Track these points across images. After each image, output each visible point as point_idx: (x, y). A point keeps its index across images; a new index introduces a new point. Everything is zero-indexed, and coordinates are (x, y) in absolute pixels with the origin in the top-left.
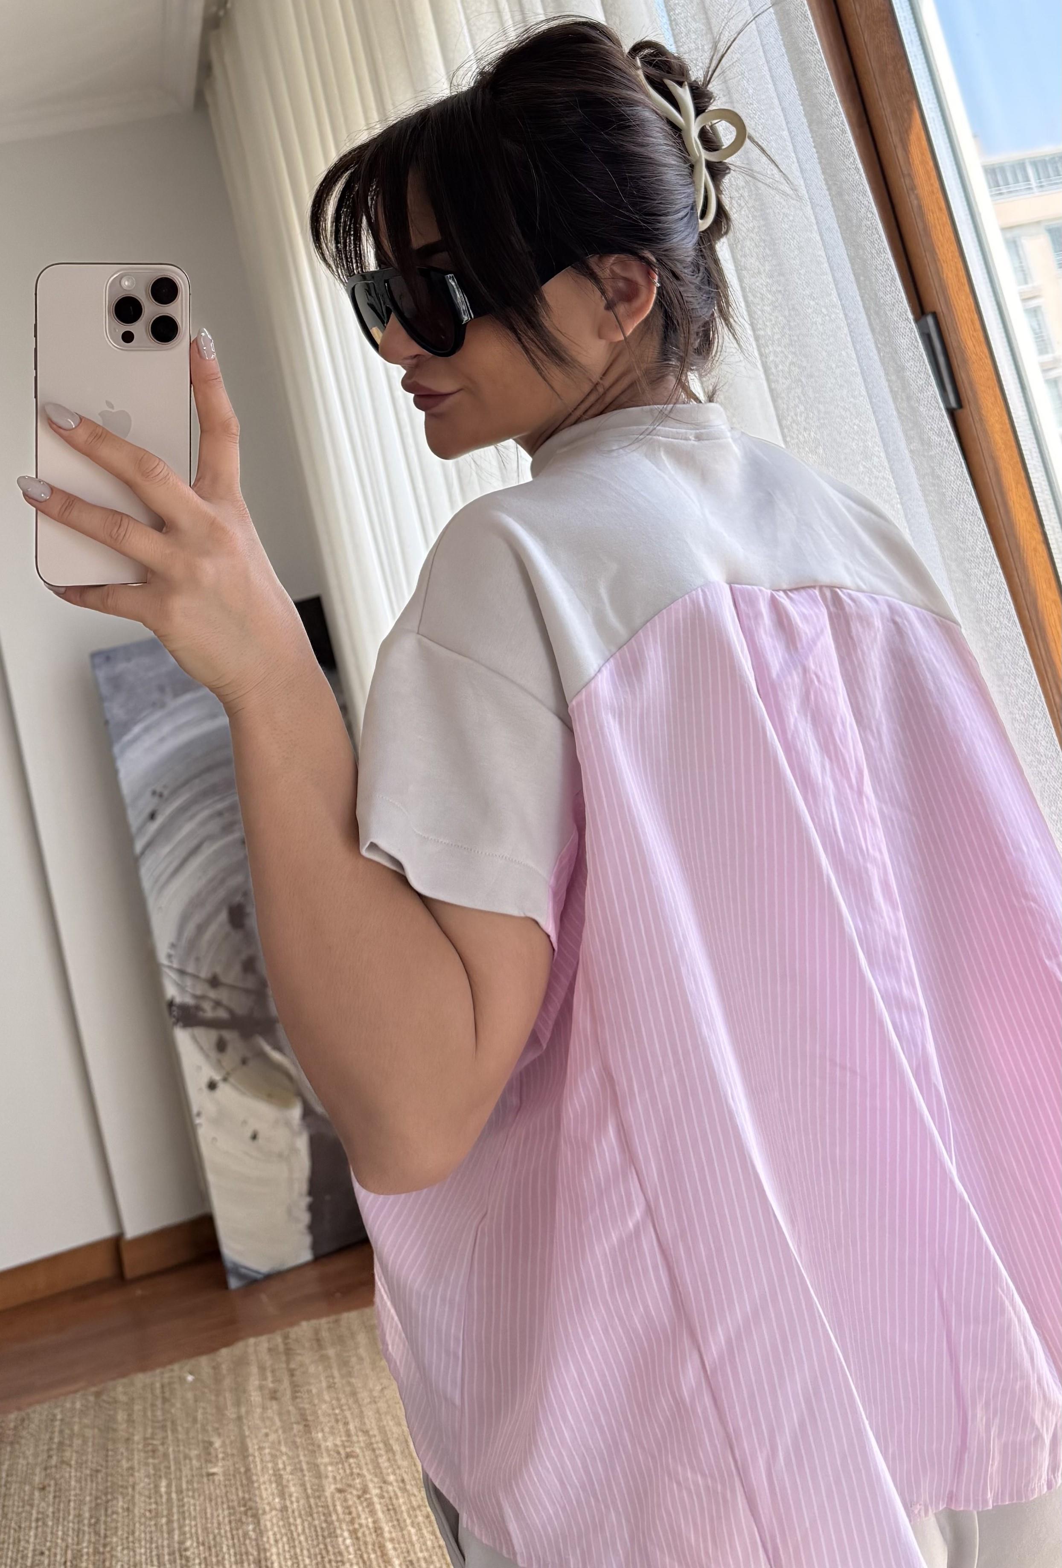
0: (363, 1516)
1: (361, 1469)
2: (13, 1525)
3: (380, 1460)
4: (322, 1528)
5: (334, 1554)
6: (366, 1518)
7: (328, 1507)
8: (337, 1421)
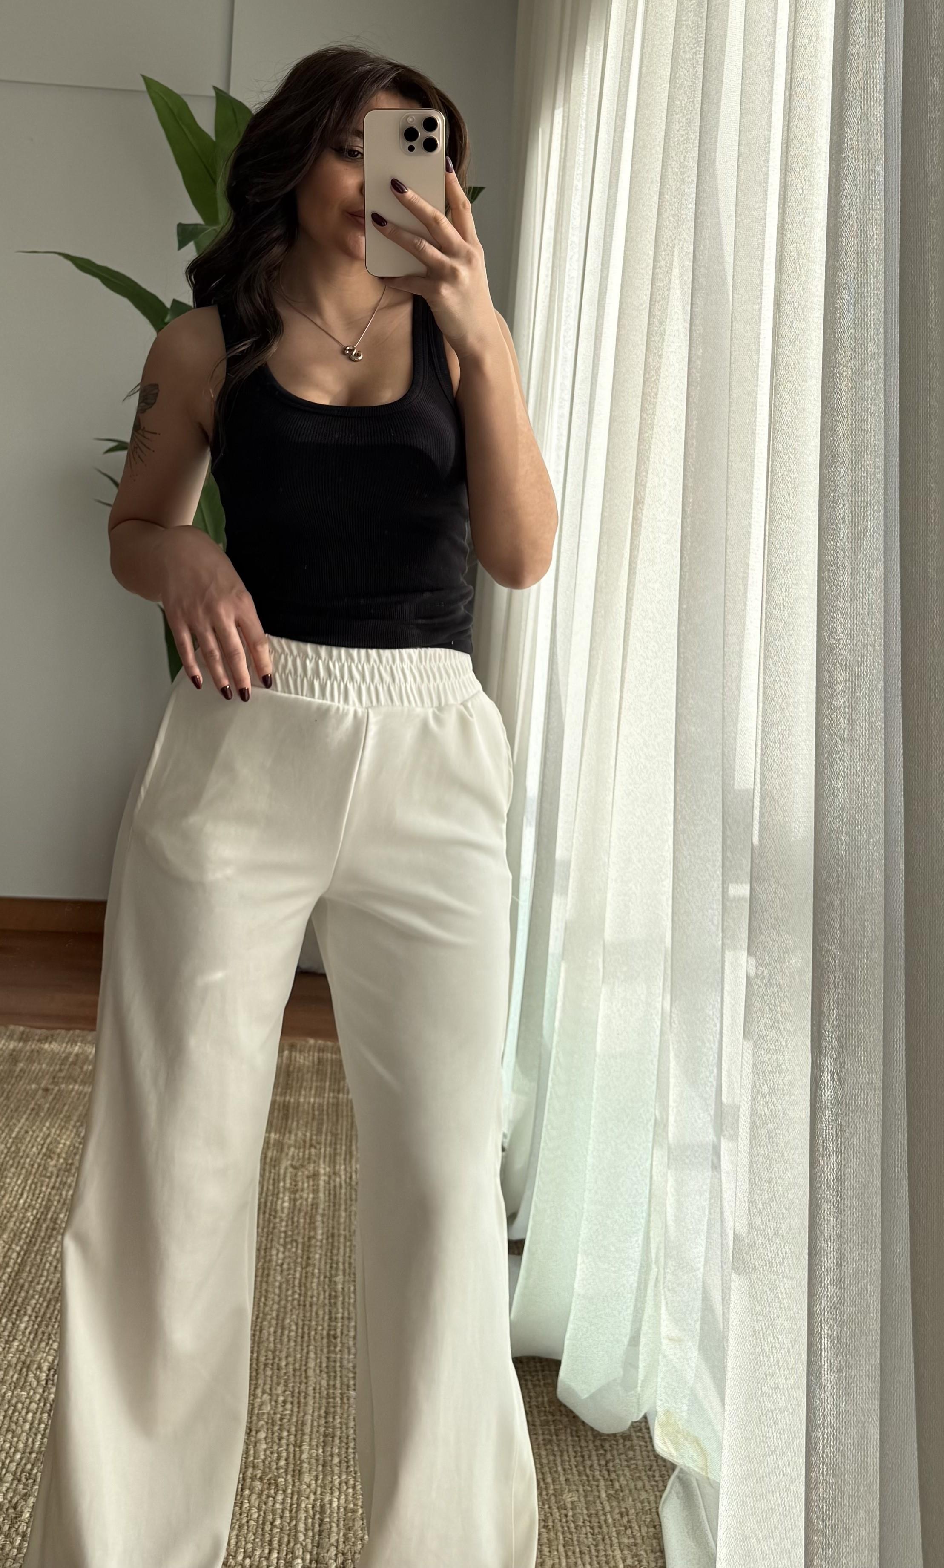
0: (306, 1191)
1: (319, 1158)
2: (12, 1106)
3: (338, 1157)
4: (268, 1188)
5: (270, 1209)
6: (308, 1194)
7: (279, 1175)
8: (313, 1119)
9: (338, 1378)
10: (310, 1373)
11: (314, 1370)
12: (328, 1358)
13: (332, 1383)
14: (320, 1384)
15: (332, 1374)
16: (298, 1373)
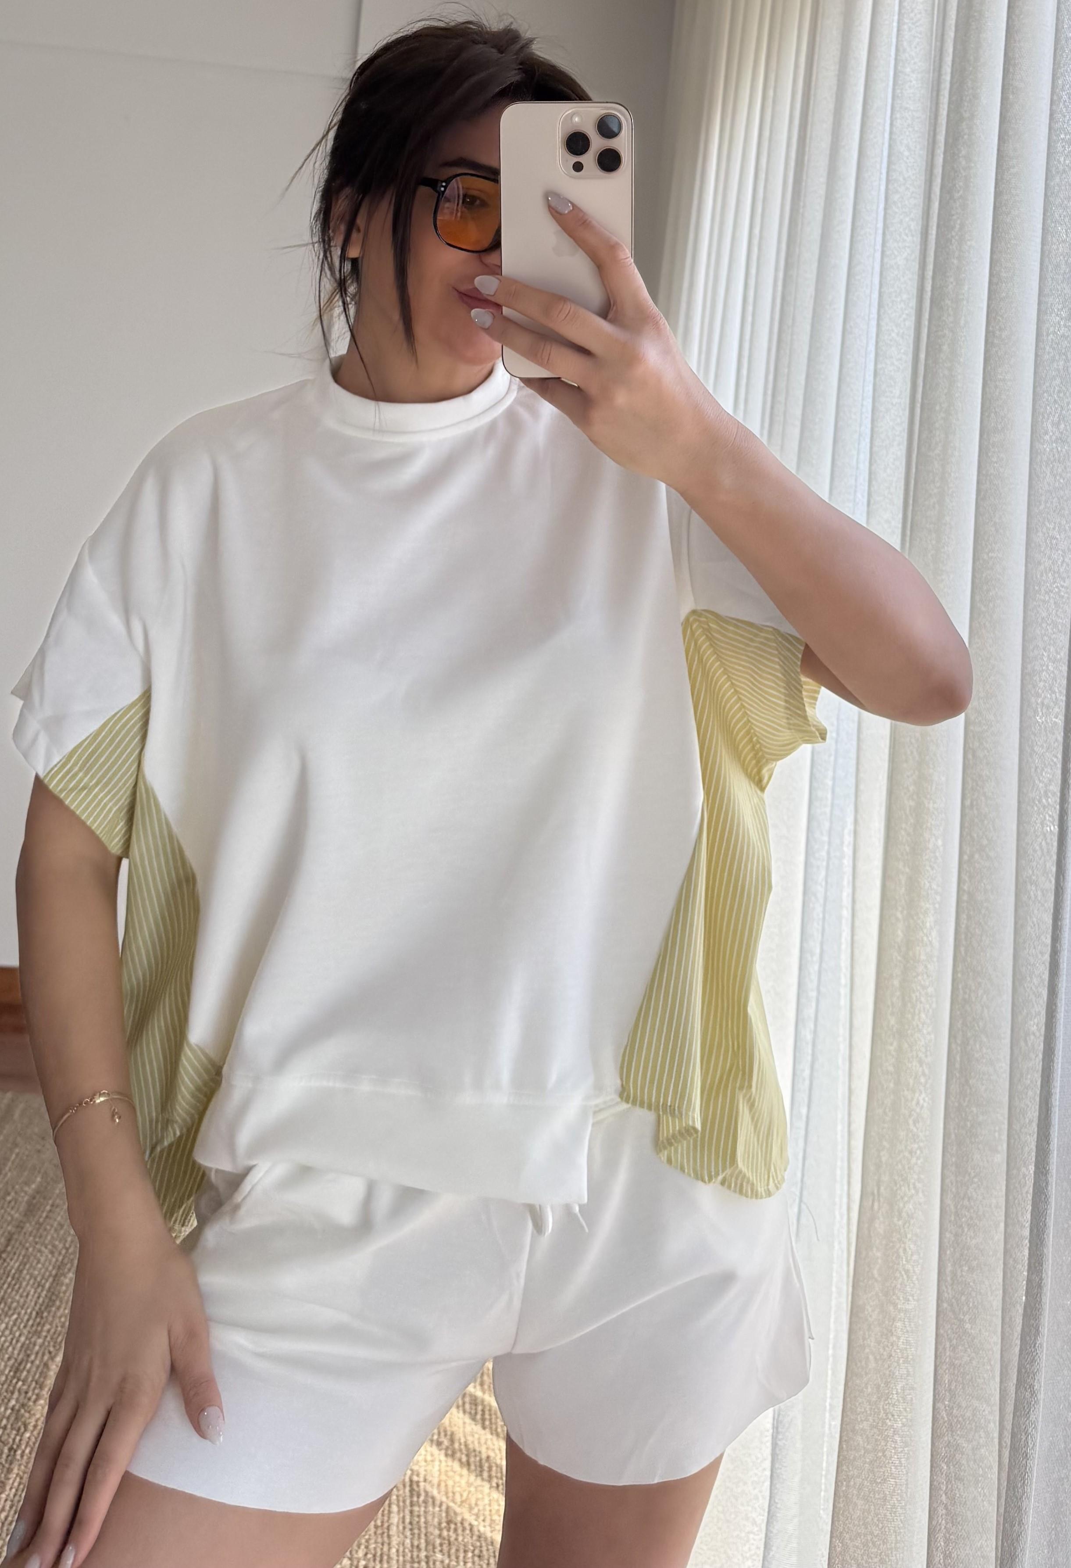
9: (423, 1536)
10: (393, 1531)
11: (398, 1527)
12: (411, 1512)
13: (416, 1543)
14: (403, 1544)
15: (416, 1531)
16: (379, 1531)
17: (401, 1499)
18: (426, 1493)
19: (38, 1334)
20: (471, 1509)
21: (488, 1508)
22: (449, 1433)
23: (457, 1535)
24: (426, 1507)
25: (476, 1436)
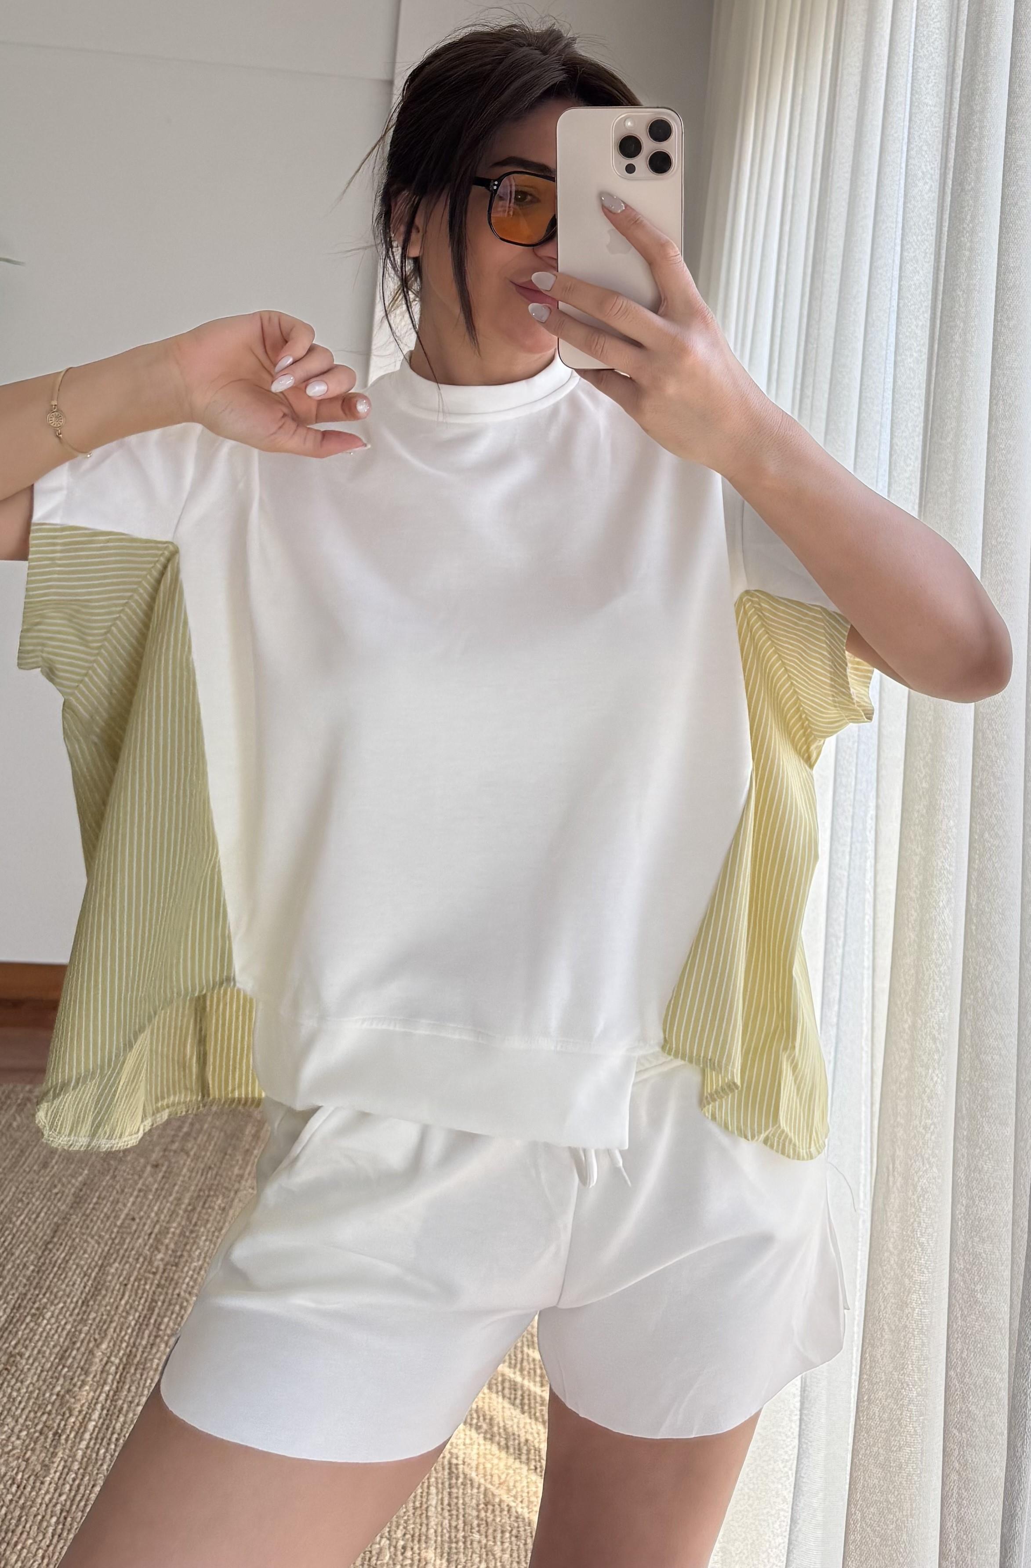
9: (461, 1517)
10: (432, 1511)
11: (436, 1507)
12: (450, 1494)
13: (454, 1524)
14: (442, 1525)
15: (454, 1512)
17: (440, 1481)
18: (465, 1475)
19: (83, 1321)
20: (509, 1490)
21: (526, 1490)
22: (488, 1417)
23: (495, 1516)
24: (464, 1489)
25: (516, 1420)
